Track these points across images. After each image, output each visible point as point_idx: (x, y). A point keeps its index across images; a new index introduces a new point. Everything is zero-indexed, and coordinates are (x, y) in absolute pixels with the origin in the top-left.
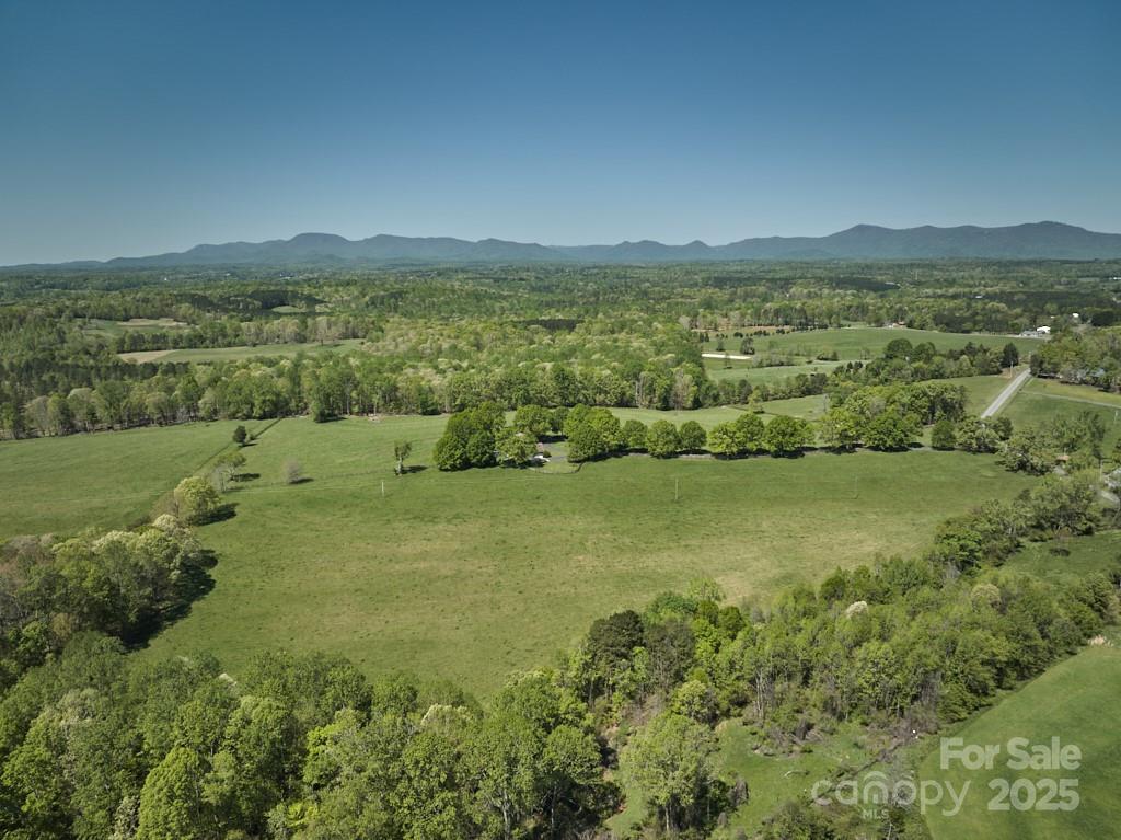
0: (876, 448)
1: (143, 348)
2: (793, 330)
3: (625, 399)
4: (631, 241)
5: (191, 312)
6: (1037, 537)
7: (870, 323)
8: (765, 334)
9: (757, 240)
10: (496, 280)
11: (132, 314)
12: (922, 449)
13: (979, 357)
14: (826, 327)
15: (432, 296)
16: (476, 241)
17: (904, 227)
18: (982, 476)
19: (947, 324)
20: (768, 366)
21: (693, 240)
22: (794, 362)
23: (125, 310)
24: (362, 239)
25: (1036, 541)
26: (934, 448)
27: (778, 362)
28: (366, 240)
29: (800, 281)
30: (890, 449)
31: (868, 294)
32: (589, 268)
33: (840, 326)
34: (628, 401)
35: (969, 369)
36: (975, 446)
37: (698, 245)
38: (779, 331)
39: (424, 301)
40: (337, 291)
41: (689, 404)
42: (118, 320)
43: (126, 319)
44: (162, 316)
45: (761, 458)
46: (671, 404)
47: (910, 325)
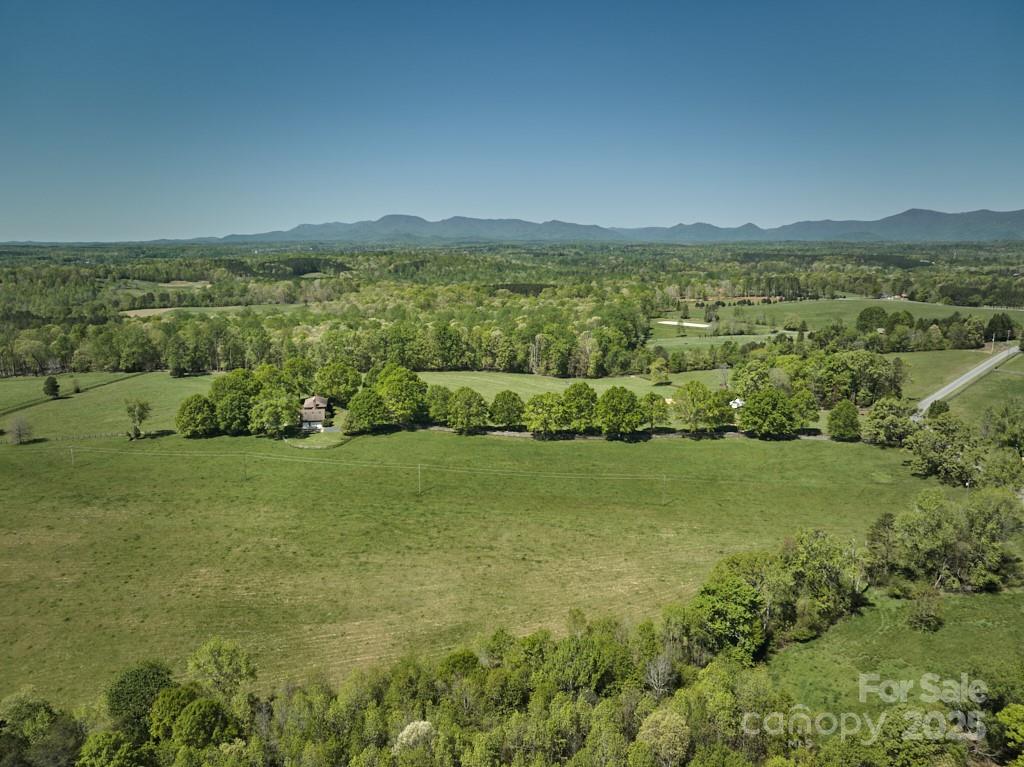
0: (751, 435)
1: (152, 305)
2: (781, 300)
3: (515, 363)
4: (685, 223)
5: (225, 275)
6: (898, 592)
7: (867, 295)
8: (750, 304)
9: (808, 223)
10: (537, 255)
11: (174, 276)
12: (818, 438)
13: (954, 328)
14: (817, 297)
15: (450, 264)
16: (541, 222)
17: (959, 211)
18: (872, 482)
19: (953, 297)
20: (725, 335)
21: (746, 223)
22: (756, 331)
23: (167, 273)
24: (440, 219)
25: (898, 597)
26: (833, 438)
27: (736, 331)
28: (443, 221)
29: (828, 258)
30: (766, 437)
31: (894, 270)
32: (632, 246)
33: (833, 297)
34: (520, 366)
35: (941, 341)
36: (882, 437)
37: (750, 227)
38: (764, 301)
39: (440, 269)
40: (368, 260)
41: (590, 371)
42: (160, 281)
43: (168, 281)
44: (201, 279)
45: (593, 440)
46: (571, 371)
47: (911, 297)
